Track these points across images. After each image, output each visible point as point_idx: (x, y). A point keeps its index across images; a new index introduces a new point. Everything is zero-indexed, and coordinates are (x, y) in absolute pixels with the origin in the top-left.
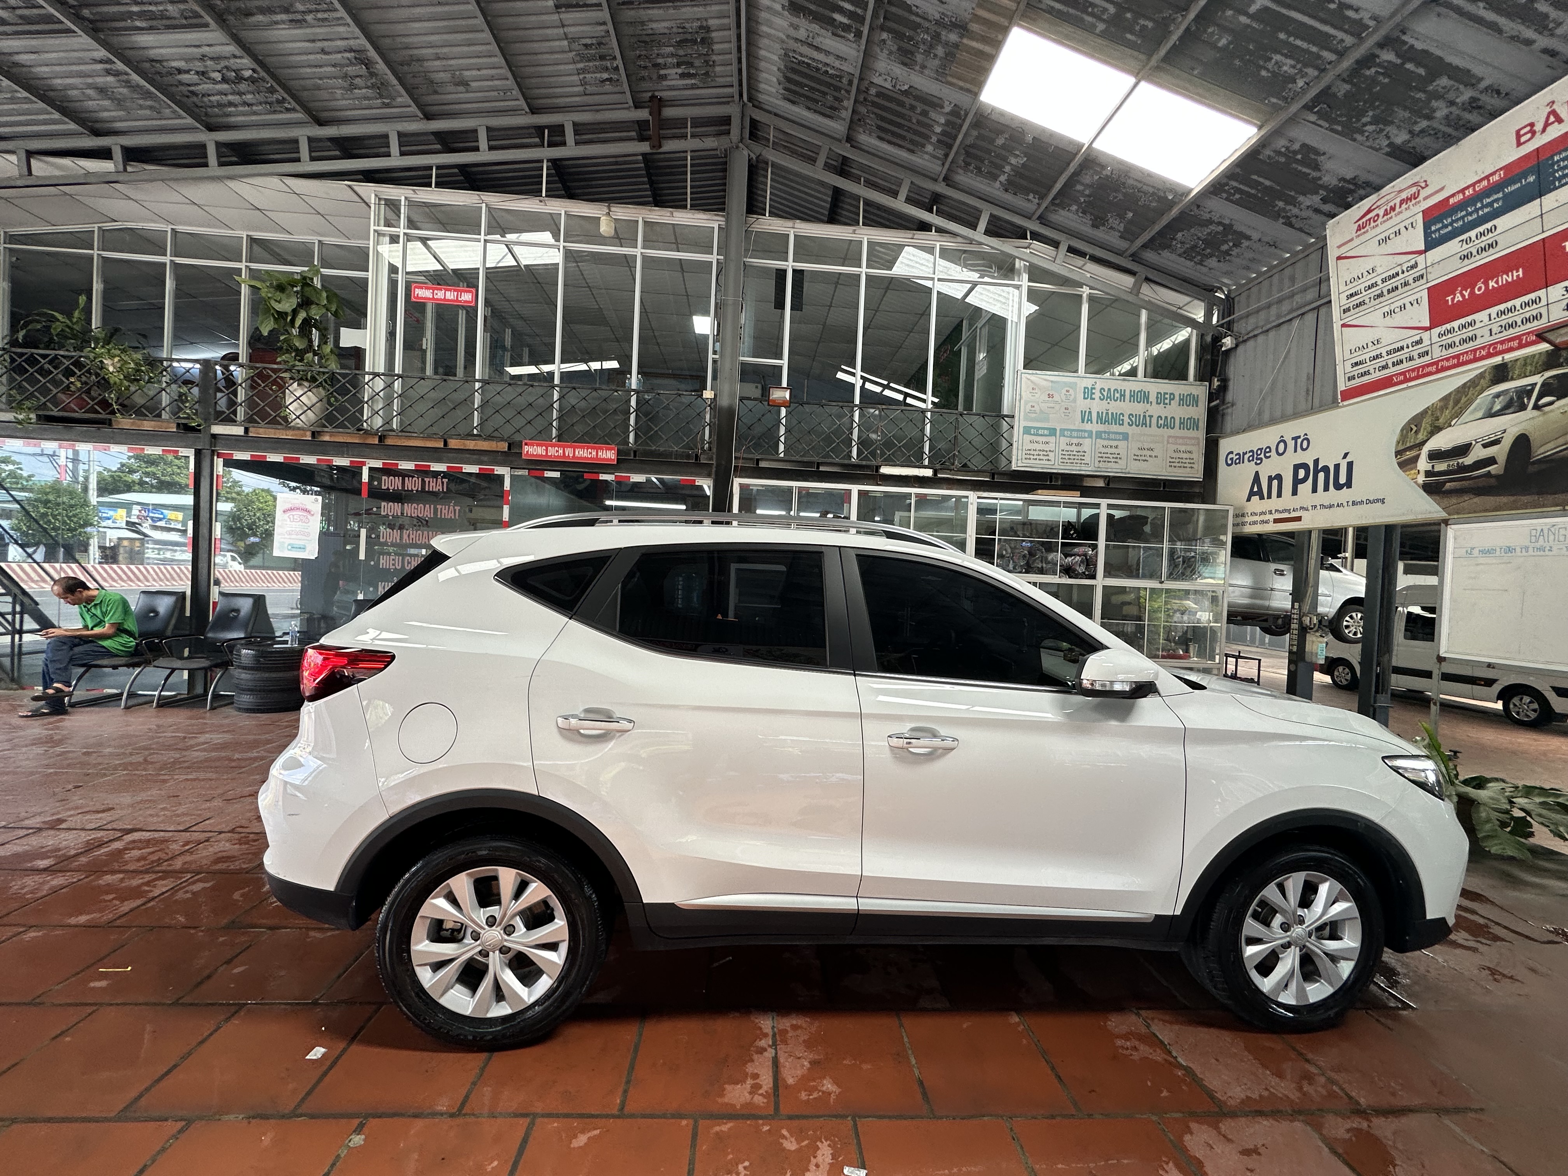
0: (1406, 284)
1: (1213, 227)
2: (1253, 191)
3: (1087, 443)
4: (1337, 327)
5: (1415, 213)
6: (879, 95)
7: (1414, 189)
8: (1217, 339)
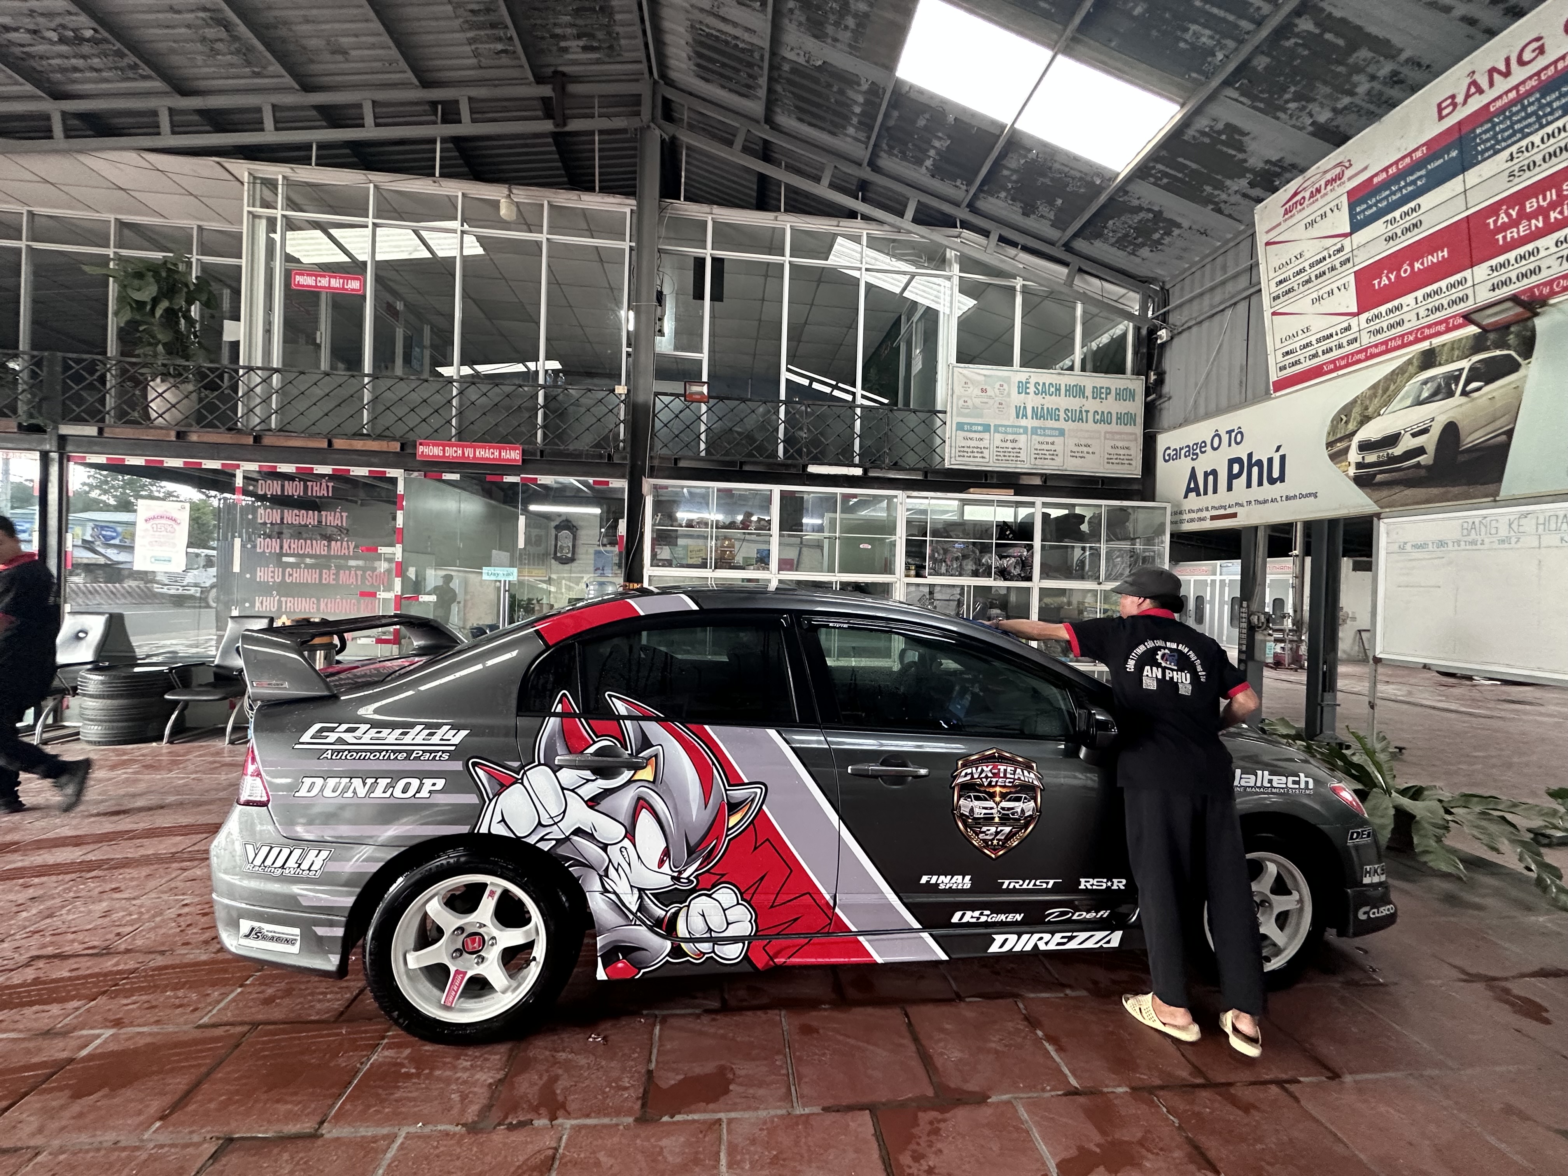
0: (1333, 269)
1: (1142, 215)
2: (1180, 175)
3: (1022, 439)
4: (1267, 315)
5: (1340, 194)
6: (794, 71)
7: (1338, 170)
8: (1152, 332)
